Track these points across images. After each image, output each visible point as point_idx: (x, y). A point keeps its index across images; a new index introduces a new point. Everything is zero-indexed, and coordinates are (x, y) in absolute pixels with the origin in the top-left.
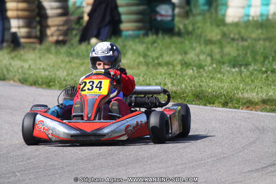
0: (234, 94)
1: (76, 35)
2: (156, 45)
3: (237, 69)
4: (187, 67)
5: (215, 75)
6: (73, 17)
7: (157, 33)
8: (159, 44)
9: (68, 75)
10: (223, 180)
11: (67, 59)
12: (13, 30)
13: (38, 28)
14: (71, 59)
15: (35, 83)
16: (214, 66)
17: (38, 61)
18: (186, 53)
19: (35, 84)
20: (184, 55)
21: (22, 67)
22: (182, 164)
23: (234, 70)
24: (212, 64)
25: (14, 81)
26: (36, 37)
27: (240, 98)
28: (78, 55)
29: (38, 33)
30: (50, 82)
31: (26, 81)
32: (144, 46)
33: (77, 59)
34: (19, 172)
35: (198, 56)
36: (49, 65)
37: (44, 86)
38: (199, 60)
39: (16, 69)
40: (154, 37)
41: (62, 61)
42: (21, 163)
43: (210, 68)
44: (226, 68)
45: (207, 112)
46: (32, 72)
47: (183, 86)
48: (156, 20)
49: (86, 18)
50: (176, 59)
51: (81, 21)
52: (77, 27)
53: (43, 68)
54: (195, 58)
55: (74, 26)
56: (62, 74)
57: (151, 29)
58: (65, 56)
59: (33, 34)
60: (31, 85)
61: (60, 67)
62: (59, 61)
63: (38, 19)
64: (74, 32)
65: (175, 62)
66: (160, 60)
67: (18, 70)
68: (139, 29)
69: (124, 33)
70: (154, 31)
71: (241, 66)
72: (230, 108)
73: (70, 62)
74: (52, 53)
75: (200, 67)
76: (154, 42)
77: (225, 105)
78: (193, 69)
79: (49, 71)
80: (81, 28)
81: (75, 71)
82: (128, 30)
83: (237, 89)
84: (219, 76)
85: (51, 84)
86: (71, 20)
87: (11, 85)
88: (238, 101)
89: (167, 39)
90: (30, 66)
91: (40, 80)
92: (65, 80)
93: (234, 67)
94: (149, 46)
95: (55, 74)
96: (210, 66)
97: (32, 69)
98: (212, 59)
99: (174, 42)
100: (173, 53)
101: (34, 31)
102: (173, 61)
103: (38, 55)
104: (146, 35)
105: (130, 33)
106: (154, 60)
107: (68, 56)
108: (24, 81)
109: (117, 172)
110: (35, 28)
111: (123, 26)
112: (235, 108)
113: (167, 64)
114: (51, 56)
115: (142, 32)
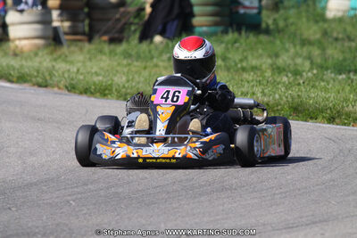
0: (343, 107)
1: (135, 31)
2: (237, 45)
3: (344, 76)
4: (279, 73)
5: (317, 84)
6: (132, 9)
7: (239, 30)
8: (241, 44)
9: (128, 81)
10: (335, 213)
11: (125, 62)
12: (56, 24)
13: (87, 22)
14: (130, 61)
15: (86, 91)
16: (315, 71)
17: (88, 64)
18: (277, 56)
19: (86, 93)
20: (274, 59)
21: (69, 71)
22: (281, 193)
23: (340, 77)
24: (311, 69)
25: (59, 88)
26: (83, 34)
27: (350, 112)
28: (138, 57)
29: (87, 29)
30: (105, 90)
31: (74, 88)
32: (223, 45)
33: (137, 61)
34: (74, 201)
35: (293, 59)
36: (102, 69)
37: (98, 94)
38: (295, 64)
39: (60, 72)
40: (236, 35)
41: (119, 64)
42: (76, 189)
43: (310, 74)
44: (329, 75)
45: (308, 129)
46: (81, 77)
47: (277, 96)
48: (237, 12)
49: (148, 10)
50: (265, 63)
51: (142, 13)
52: (136, 21)
53: (96, 73)
54: (289, 61)
55: (132, 20)
56: (120, 80)
57: (231, 25)
58: (122, 57)
59: (80, 30)
60: (81, 93)
61: (117, 71)
62: (115, 64)
63: (86, 10)
64: (133, 28)
65: (264, 67)
66: (244, 64)
67: (63, 73)
68: (216, 24)
69: (198, 30)
70: (235, 27)
71: (349, 72)
72: (337, 124)
73: (129, 65)
74: (105, 54)
75: (297, 73)
76: (235, 42)
77: (331, 120)
78: (287, 76)
79: (104, 76)
80: (141, 22)
81: (136, 76)
82: (202, 26)
83: (346, 100)
84: (322, 84)
85: (107, 92)
86: (129, 13)
87: (56, 93)
88: (348, 115)
89: (252, 38)
90: (78, 70)
91: (93, 87)
92: (124, 87)
93: (340, 74)
94: (230, 46)
95: (113, 80)
96: (309, 71)
97: (82, 74)
98: (312, 63)
99: (261, 42)
100: (261, 56)
101: (80, 25)
102: (261, 66)
103: (88, 56)
104: (225, 32)
105: (205, 29)
106: (236, 65)
107: (125, 58)
108: (72, 88)
109: (198, 202)
110: (83, 21)
111: (196, 21)
112: (345, 124)
113: (254, 68)
114: (104, 58)
115: (220, 29)
